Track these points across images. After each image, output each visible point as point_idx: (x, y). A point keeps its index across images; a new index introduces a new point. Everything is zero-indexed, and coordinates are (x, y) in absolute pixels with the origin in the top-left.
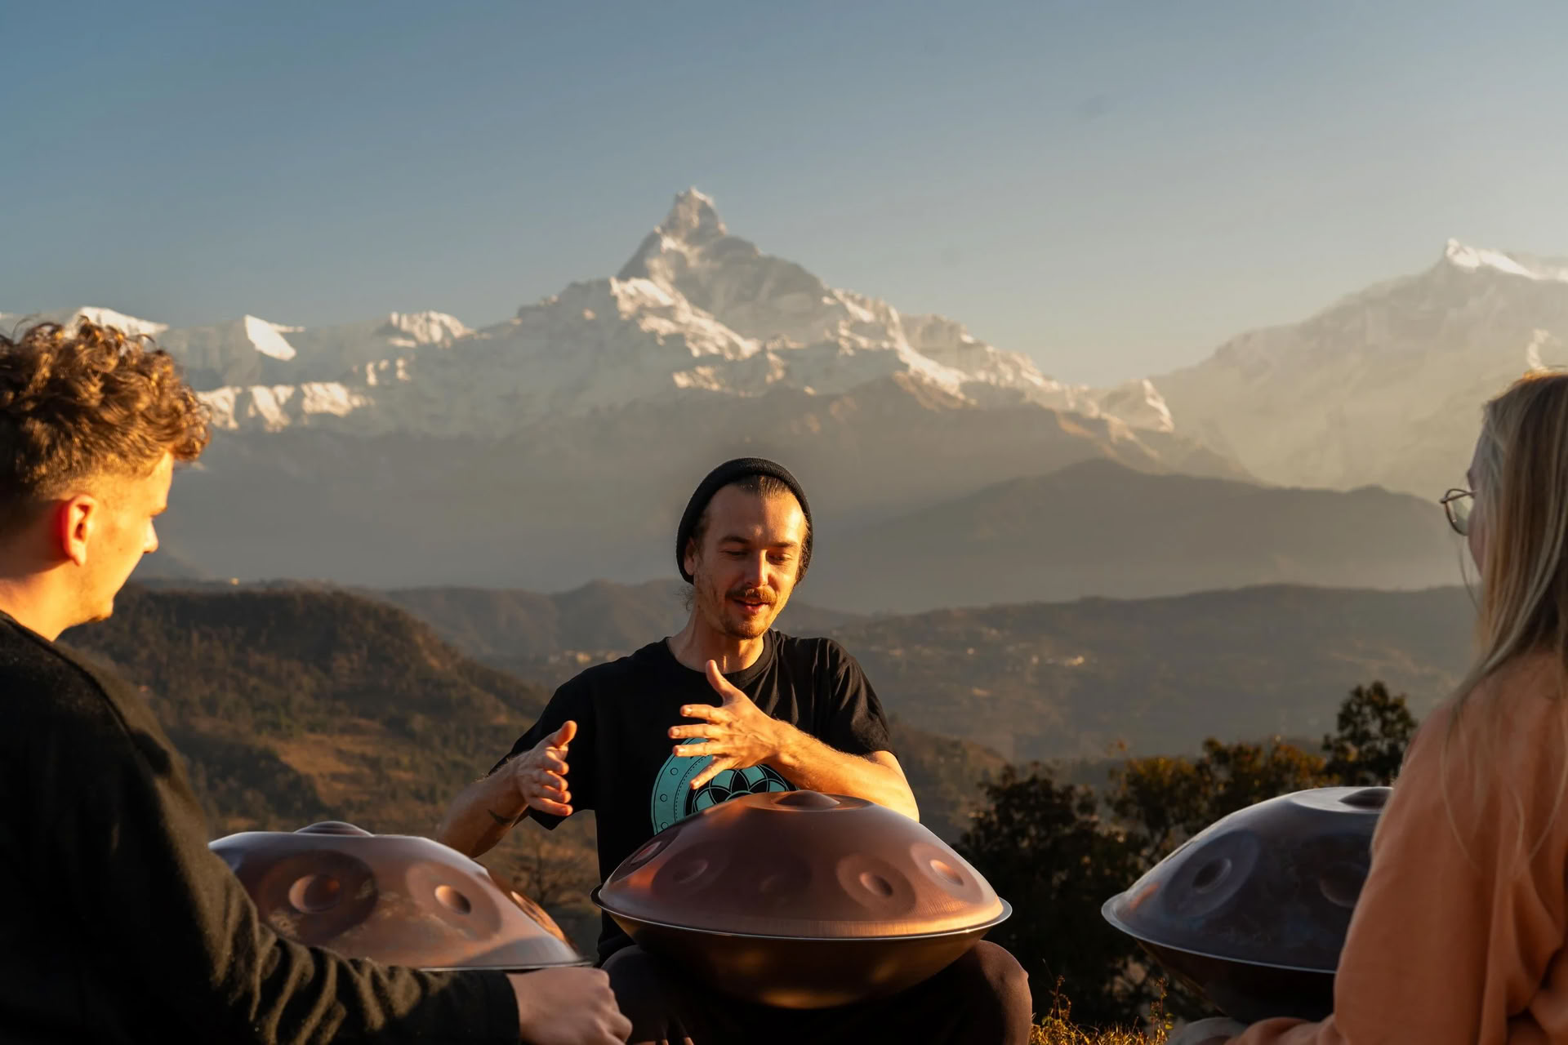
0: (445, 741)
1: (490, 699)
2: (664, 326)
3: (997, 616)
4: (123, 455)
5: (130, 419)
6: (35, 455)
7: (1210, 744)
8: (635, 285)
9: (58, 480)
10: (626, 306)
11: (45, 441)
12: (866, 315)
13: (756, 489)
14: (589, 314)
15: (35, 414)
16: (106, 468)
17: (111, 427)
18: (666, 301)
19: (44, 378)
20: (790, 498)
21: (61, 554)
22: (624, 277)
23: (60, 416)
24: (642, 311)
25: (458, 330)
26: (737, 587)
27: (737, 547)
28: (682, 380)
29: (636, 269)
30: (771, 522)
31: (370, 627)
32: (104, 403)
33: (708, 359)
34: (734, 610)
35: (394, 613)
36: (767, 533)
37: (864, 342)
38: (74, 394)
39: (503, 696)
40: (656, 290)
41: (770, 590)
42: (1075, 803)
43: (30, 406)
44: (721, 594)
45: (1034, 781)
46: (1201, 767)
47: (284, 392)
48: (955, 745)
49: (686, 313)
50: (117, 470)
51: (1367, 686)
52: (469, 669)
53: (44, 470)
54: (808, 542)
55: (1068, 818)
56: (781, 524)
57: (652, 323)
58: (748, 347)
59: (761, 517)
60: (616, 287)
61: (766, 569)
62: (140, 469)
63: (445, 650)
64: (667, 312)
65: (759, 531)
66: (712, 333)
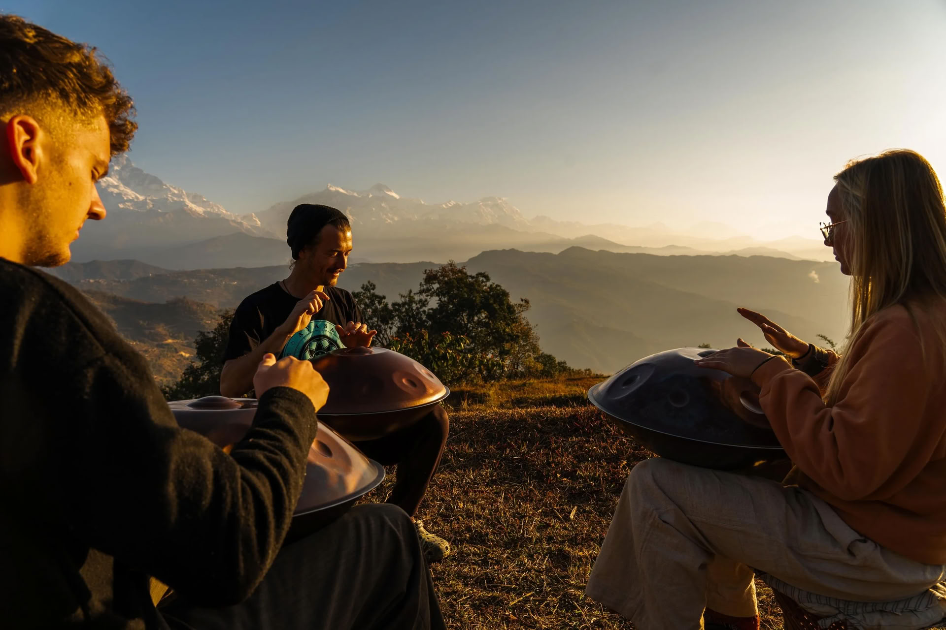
2: (116, 191)
3: (213, 271)
12: (176, 192)
18: (116, 184)
28: (121, 206)
33: (129, 201)
34: (328, 274)
37: (175, 199)
48: (202, 304)
49: (122, 188)
57: (111, 189)
58: (141, 198)
64: (116, 187)
66: (130, 194)
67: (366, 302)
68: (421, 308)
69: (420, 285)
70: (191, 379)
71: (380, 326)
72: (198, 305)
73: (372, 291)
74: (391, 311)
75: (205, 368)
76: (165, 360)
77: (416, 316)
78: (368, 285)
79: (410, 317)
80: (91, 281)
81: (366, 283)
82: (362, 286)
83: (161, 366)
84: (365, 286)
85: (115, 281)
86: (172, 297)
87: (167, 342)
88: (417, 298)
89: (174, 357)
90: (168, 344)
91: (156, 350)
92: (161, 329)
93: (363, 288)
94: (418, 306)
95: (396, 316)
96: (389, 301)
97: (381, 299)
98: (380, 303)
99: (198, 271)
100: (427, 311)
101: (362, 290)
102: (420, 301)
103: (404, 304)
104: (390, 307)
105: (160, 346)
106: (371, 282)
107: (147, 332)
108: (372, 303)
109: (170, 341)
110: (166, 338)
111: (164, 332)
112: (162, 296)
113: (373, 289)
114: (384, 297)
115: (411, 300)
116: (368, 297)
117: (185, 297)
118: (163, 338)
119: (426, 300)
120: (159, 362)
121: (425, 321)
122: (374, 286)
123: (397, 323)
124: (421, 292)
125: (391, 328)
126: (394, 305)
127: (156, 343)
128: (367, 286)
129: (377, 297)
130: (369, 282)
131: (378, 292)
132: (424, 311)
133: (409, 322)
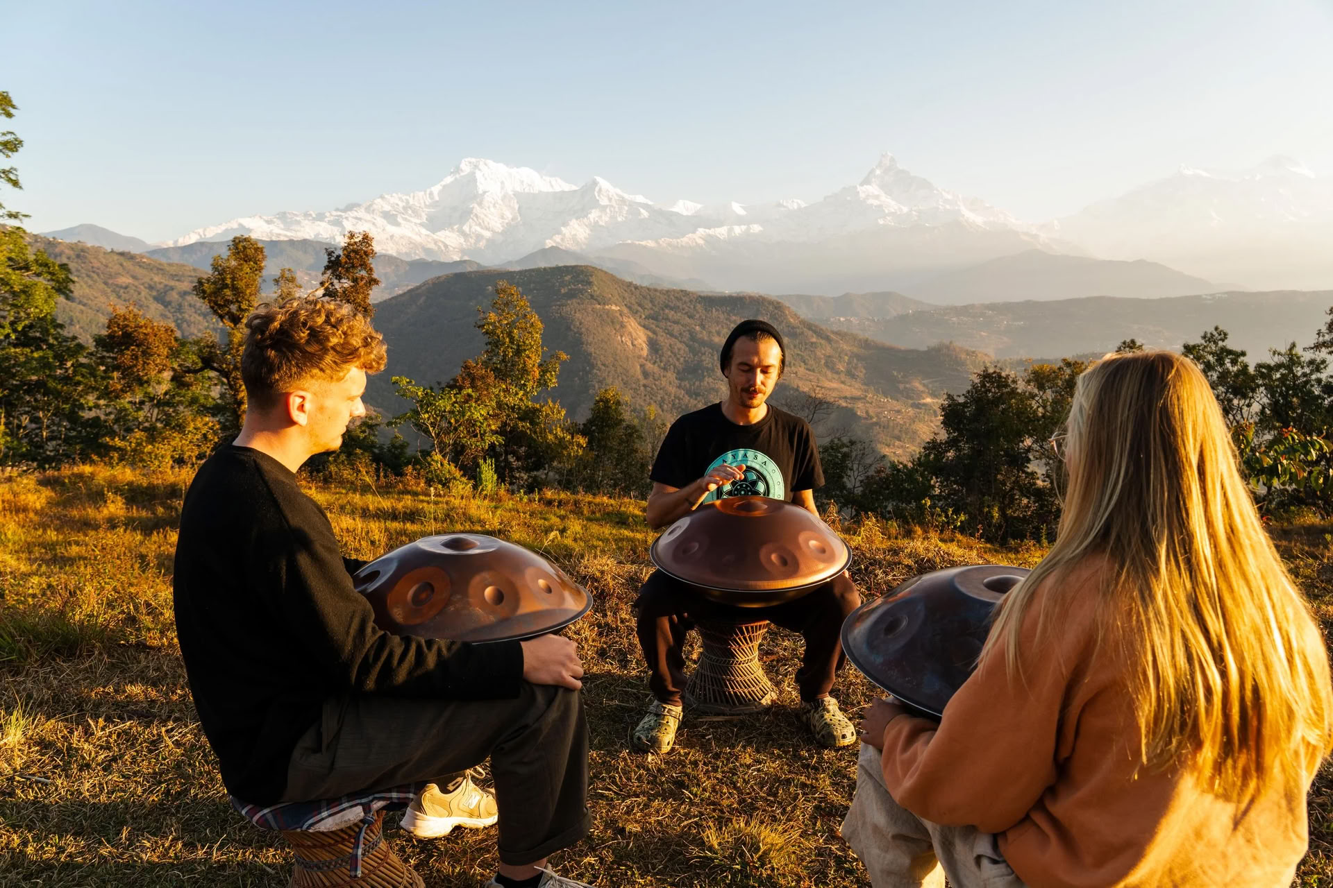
0: (795, 346)
1: (810, 333)
2: (875, 202)
3: (992, 307)
4: (322, 370)
5: (325, 350)
6: (271, 370)
7: (1064, 360)
8: (866, 187)
9: (285, 383)
10: (862, 195)
11: (277, 361)
12: (949, 197)
13: (754, 338)
14: (849, 198)
15: (272, 347)
16: (312, 377)
17: (313, 355)
18: (876, 193)
19: (275, 328)
20: (773, 341)
21: (291, 422)
22: (862, 184)
23: (284, 349)
24: (868, 196)
25: (803, 205)
26: (747, 386)
27: (746, 368)
28: (881, 222)
29: (866, 182)
30: (762, 356)
31: (771, 308)
32: (308, 342)
33: (891, 214)
34: (744, 395)
35: (778, 303)
36: (760, 361)
37: (948, 207)
38: (292, 337)
39: (815, 332)
40: (873, 189)
41: (763, 387)
42: (1010, 381)
43: (268, 342)
44: (739, 388)
45: (995, 372)
46: (1060, 369)
47: (744, 227)
48: (974, 352)
49: (884, 197)
50: (319, 378)
51: (1128, 340)
52: (803, 322)
53: (277, 377)
54: (783, 362)
55: (1007, 386)
56: (767, 355)
57: (870, 201)
58: (905, 210)
59: (757, 353)
60: (859, 188)
61: (760, 377)
62: (335, 377)
63: (796, 316)
64: (877, 197)
65: (756, 360)
66: (891, 205)
67: (1209, 361)
68: (1311, 373)
69: (1318, 334)
70: (932, 456)
71: (1230, 401)
72: (968, 353)
73: (1220, 343)
74: (1253, 378)
75: (952, 443)
76: (921, 425)
77: (1302, 389)
78: (1215, 333)
79: (1288, 388)
80: (842, 319)
81: (1211, 329)
82: (1203, 334)
83: (915, 432)
84: (1209, 335)
85: (868, 319)
86: (933, 342)
87: (923, 401)
88: (1307, 356)
89: (931, 421)
90: (925, 405)
91: (911, 411)
92: (917, 385)
93: (1204, 337)
94: (1307, 370)
95: (1261, 385)
96: (1251, 361)
97: (1236, 356)
98: (1234, 362)
99: (973, 306)
100: (1324, 379)
101: (1203, 342)
102: (1312, 362)
103: (1279, 366)
104: (1251, 370)
105: (917, 406)
106: (1221, 328)
107: (901, 386)
108: (1220, 361)
109: (928, 400)
110: (924, 395)
111: (921, 388)
112: (921, 340)
113: (1223, 340)
114: (1243, 354)
115: (1293, 360)
116: (1211, 353)
117: (951, 342)
118: (920, 396)
119: (1323, 362)
120: (914, 427)
121: (1319, 397)
122: (1225, 334)
123: (1261, 399)
124: (1317, 347)
125: (1249, 405)
126: (1259, 366)
127: (911, 402)
128: (1212, 335)
129: (1230, 352)
130: (1216, 329)
131: (1230, 344)
132: (1319, 381)
133: (1285, 397)
